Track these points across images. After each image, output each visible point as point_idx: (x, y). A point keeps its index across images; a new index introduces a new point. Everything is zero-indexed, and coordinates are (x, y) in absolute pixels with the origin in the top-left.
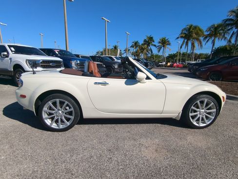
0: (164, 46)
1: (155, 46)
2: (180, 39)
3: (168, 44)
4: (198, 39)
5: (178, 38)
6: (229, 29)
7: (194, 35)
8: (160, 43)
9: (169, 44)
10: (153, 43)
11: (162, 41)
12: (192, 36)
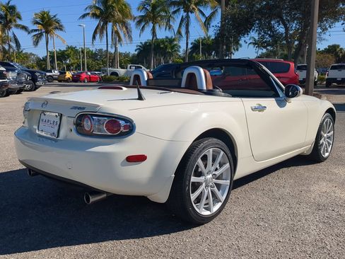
0: (47, 32)
1: (24, 28)
2: (88, 18)
3: (56, 28)
4: (124, 24)
5: (84, 16)
6: (174, 12)
7: (118, 15)
8: (37, 23)
9: (60, 28)
10: (19, 22)
11: (43, 18)
12: (113, 16)
